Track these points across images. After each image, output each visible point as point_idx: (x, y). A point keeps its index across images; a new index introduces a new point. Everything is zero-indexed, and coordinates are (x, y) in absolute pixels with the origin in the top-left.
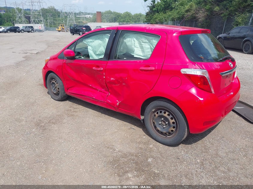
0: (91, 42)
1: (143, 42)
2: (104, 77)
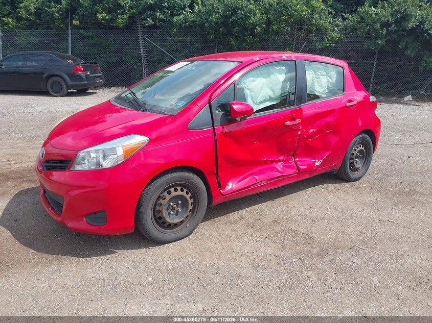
1: (321, 75)
2: (299, 133)
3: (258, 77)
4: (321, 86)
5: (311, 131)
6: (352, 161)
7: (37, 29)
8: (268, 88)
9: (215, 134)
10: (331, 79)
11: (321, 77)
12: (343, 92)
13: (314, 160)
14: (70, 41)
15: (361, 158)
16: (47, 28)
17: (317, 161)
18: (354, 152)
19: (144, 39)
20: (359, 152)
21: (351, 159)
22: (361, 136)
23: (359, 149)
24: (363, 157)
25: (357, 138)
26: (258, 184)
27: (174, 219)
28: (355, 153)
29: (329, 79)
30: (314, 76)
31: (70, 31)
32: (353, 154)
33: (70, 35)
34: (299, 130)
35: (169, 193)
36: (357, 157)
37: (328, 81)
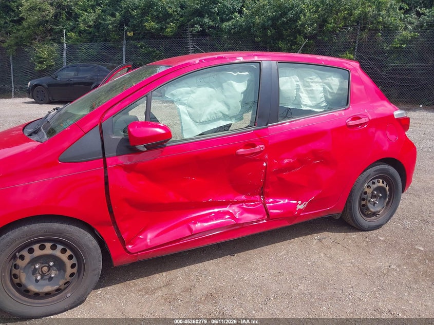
0: (187, 93)
1: (312, 82)
2: (265, 164)
3: (199, 86)
4: (312, 98)
5: (286, 161)
6: (363, 203)
7: (96, 41)
8: (220, 102)
9: (105, 167)
10: (331, 88)
11: (311, 84)
12: (347, 104)
13: (295, 202)
14: (124, 53)
15: (381, 197)
16: (105, 41)
17: (300, 202)
18: (367, 190)
19: (194, 47)
20: (376, 189)
21: (364, 199)
22: (378, 167)
23: (375, 186)
24: (384, 197)
25: (371, 171)
26: (195, 236)
27: (44, 286)
28: (369, 191)
29: (327, 87)
30: (299, 83)
31: (125, 42)
32: (366, 193)
33: (124, 46)
34: (264, 161)
35: (31, 251)
36: (373, 196)
37: (325, 91)
